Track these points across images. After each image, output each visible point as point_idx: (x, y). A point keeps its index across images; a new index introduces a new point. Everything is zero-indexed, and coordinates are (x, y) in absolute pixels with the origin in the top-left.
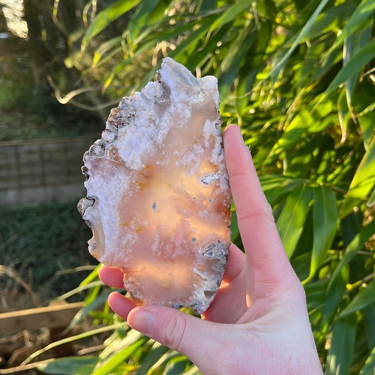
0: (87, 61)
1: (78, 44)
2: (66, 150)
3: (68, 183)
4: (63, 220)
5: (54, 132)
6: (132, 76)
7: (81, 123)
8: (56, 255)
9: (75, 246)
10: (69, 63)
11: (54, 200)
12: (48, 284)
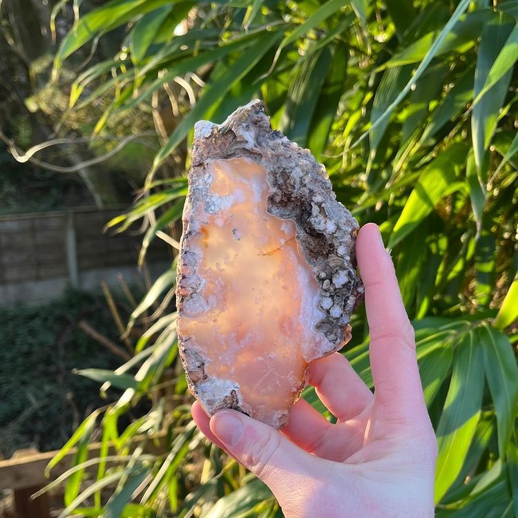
0: (59, 101)
1: (45, 76)
2: (33, 230)
3: (38, 278)
4: (32, 333)
5: (15, 206)
6: (127, 122)
7: (54, 192)
8: (24, 383)
9: (53, 368)
10: (32, 105)
11: (19, 304)
12: (14, 426)
